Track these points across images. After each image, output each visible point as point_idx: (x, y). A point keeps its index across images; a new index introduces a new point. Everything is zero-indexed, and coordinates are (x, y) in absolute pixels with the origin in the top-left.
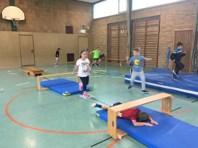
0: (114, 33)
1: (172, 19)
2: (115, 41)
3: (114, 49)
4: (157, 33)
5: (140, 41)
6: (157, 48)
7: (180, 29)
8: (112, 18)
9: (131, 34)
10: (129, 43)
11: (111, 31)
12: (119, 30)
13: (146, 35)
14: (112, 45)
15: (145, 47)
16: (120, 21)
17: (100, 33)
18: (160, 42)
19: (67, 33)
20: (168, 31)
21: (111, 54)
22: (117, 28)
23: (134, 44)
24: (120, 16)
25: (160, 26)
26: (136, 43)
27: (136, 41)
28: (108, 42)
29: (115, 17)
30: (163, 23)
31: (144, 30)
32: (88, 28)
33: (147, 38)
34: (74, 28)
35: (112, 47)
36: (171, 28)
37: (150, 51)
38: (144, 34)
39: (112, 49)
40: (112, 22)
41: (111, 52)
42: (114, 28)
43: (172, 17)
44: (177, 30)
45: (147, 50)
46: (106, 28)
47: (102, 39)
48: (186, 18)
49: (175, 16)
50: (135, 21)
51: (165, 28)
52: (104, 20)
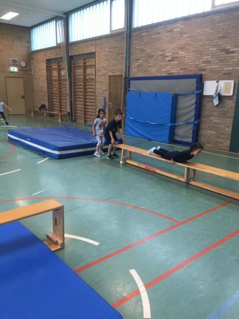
0: (55, 73)
1: (106, 58)
2: (56, 86)
3: (57, 97)
5: (80, 87)
6: (95, 98)
7: (113, 73)
8: (50, 51)
9: (70, 77)
10: (68, 89)
12: (59, 70)
13: (85, 80)
14: (54, 92)
15: (85, 96)
16: (58, 56)
17: (40, 73)
18: (97, 90)
20: (103, 75)
21: (54, 104)
23: (75, 92)
24: (58, 49)
25: (96, 67)
26: (77, 90)
27: (77, 87)
28: (48, 86)
29: (53, 50)
30: (98, 64)
31: (82, 71)
32: (23, 64)
33: (88, 83)
35: (55, 95)
36: (105, 72)
38: (82, 77)
39: (55, 97)
40: (51, 58)
41: (53, 102)
42: (55, 66)
43: (106, 56)
44: (111, 74)
45: (87, 100)
46: (45, 65)
47: (42, 82)
48: (118, 58)
49: (108, 54)
50: (74, 58)
51: (100, 71)
52: (43, 53)
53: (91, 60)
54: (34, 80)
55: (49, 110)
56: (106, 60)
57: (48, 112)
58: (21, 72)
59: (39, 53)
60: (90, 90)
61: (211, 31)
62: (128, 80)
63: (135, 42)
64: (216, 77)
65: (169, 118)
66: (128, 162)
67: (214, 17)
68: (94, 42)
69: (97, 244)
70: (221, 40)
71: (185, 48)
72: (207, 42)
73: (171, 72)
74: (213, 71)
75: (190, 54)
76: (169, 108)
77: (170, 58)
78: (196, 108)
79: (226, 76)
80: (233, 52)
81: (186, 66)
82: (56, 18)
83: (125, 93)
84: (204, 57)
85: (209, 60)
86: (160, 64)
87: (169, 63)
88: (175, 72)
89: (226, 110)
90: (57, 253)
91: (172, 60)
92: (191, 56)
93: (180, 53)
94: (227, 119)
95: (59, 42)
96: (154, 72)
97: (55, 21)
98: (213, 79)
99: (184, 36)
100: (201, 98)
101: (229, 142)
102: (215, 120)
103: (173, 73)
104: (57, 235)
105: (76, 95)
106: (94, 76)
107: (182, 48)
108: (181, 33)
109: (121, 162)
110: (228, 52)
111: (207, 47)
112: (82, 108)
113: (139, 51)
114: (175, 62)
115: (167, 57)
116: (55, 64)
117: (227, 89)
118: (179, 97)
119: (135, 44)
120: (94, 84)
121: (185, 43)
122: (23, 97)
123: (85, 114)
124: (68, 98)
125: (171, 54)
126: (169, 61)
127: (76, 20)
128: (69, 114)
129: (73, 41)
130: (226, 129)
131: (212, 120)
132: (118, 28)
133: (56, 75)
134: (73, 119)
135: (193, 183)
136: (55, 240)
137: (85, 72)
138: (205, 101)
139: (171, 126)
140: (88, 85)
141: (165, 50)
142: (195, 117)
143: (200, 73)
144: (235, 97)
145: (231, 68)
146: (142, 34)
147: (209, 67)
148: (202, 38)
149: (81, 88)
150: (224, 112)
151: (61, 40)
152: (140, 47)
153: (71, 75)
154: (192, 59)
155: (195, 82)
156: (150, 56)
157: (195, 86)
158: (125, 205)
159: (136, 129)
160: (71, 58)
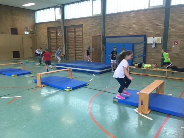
0: (53, 35)
2: (54, 42)
3: (54, 47)
4: (82, 36)
6: (82, 47)
7: (94, 34)
8: (51, 23)
9: (65, 36)
10: (64, 43)
11: (50, 33)
12: (57, 33)
13: (75, 38)
15: (75, 46)
16: (56, 26)
17: (42, 35)
18: (84, 43)
19: (12, 34)
21: (51, 51)
22: (55, 32)
23: (68, 44)
24: (56, 23)
25: (83, 32)
28: (48, 42)
29: (53, 23)
30: (85, 30)
31: (73, 34)
32: (31, 30)
33: (76, 40)
34: (18, 30)
35: (52, 46)
36: (89, 34)
37: (79, 49)
38: (74, 37)
40: (52, 27)
43: (90, 26)
46: (47, 30)
47: (44, 40)
48: (97, 28)
50: (67, 27)
51: (86, 33)
52: (44, 24)
53: (78, 28)
54: (37, 39)
58: (30, 34)
59: (41, 24)
61: (149, 17)
62: (105, 38)
63: (107, 20)
67: (149, 11)
68: (82, 20)
70: (153, 21)
73: (129, 34)
74: (151, 33)
78: (144, 49)
79: (157, 35)
81: (137, 31)
83: (103, 44)
85: (148, 29)
86: (122, 30)
87: (127, 30)
92: (139, 27)
93: (133, 26)
96: (119, 34)
97: (54, 8)
98: (151, 37)
99: (135, 18)
107: (134, 24)
110: (157, 25)
111: (147, 23)
112: (73, 52)
113: (110, 25)
114: (131, 30)
116: (53, 30)
117: (158, 41)
118: (135, 45)
120: (82, 40)
121: (136, 21)
122: (31, 48)
123: (75, 56)
124: (64, 48)
125: (128, 26)
129: (67, 19)
130: (159, 58)
131: (152, 54)
132: (97, 14)
137: (75, 34)
138: (148, 46)
142: (144, 53)
143: (145, 34)
144: (162, 44)
145: (159, 32)
146: (112, 17)
147: (148, 32)
148: (144, 19)
149: (73, 42)
150: (157, 50)
155: (143, 38)
156: (117, 27)
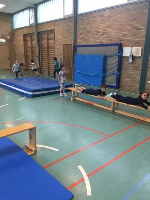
1: (61, 33)
2: (30, 51)
5: (45, 51)
7: (66, 42)
8: (26, 29)
11: (26, 41)
12: (32, 41)
13: (48, 47)
14: (29, 55)
15: (48, 57)
16: (31, 32)
17: (19, 43)
18: (56, 53)
20: (59, 44)
21: (28, 63)
23: (42, 55)
24: (30, 28)
25: (55, 39)
26: (43, 53)
27: (43, 52)
28: (25, 52)
29: (28, 28)
30: (56, 37)
39: (29, 58)
40: (26, 33)
41: (28, 61)
42: (29, 38)
43: (61, 32)
44: (64, 43)
45: (50, 60)
46: (23, 38)
47: (21, 49)
48: (69, 33)
49: (63, 31)
50: (41, 33)
51: (58, 41)
52: (21, 30)
53: (51, 34)
54: (16, 48)
55: (26, 67)
56: (61, 34)
57: (25, 68)
58: (7, 42)
59: (18, 31)
60: (51, 54)
61: (127, 16)
62: (75, 47)
63: (79, 23)
64: (130, 45)
65: (102, 71)
66: (76, 98)
67: (128, 7)
68: (53, 23)
69: (57, 150)
70: (133, 22)
71: (111, 27)
72: (124, 23)
73: (103, 42)
74: (128, 41)
75: (114, 30)
76: (102, 64)
77: (102, 33)
78: (118, 64)
79: (136, 44)
80: (141, 29)
81: (112, 38)
82: (29, 8)
83: (74, 56)
84: (123, 33)
85: (126, 34)
86: (95, 37)
87: (101, 36)
88: (105, 41)
89: (137, 65)
90: (32, 157)
91: (103, 34)
92: (115, 32)
93: (108, 30)
94: (138, 71)
95: (31, 23)
96: (91, 42)
97: (28, 10)
98: (129, 46)
99: (110, 19)
100: (121, 58)
101: (139, 85)
102: (130, 72)
103: (103, 43)
104: (32, 145)
105: (42, 57)
106: (54, 45)
107: (109, 27)
108: (109, 17)
109: (72, 99)
110: (137, 29)
111: (125, 26)
112: (47, 65)
113: (82, 29)
114: (105, 36)
115: (100, 32)
116: (28, 37)
117: (137, 52)
118: (107, 58)
119: (80, 24)
120: (54, 49)
121: (111, 23)
122: (9, 59)
123: (49, 69)
124: (38, 59)
125: (102, 30)
126: (101, 35)
127: (42, 9)
128: (38, 69)
129: (40, 22)
130: (137, 78)
131: (128, 72)
132: (68, 14)
133: (30, 44)
134: (41, 72)
135: (117, 111)
136: (31, 149)
137: (48, 42)
138: (124, 60)
139: (102, 76)
140: (50, 50)
141: (98, 28)
142: (118, 70)
143: (120, 42)
144: (142, 57)
145: (140, 39)
146: (84, 18)
147: (126, 39)
148: (121, 20)
149: (46, 53)
150: (136, 66)
151: (32, 21)
152: (82, 26)
153: (39, 44)
154: (115, 33)
155: (118, 48)
156: (89, 32)
157: (117, 50)
158: (75, 126)
159: (81, 78)
160: (39, 33)
